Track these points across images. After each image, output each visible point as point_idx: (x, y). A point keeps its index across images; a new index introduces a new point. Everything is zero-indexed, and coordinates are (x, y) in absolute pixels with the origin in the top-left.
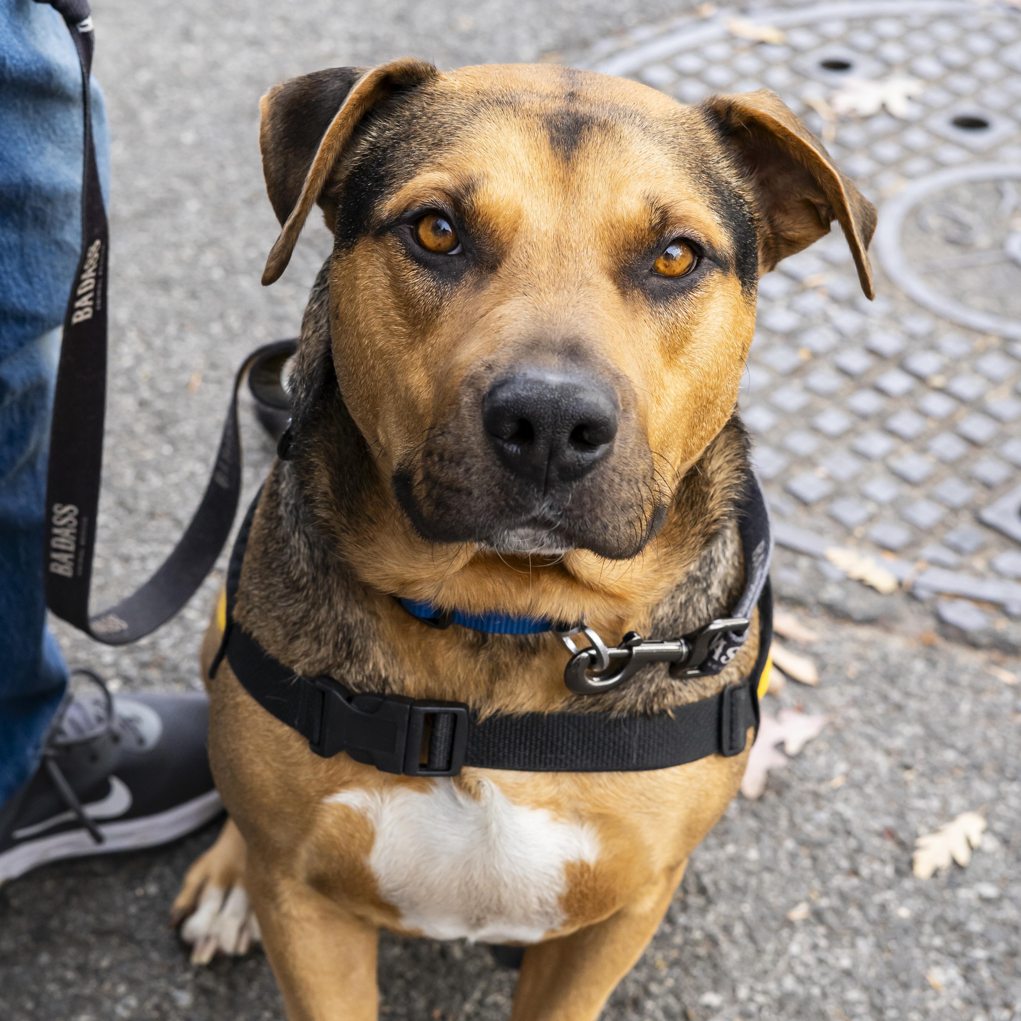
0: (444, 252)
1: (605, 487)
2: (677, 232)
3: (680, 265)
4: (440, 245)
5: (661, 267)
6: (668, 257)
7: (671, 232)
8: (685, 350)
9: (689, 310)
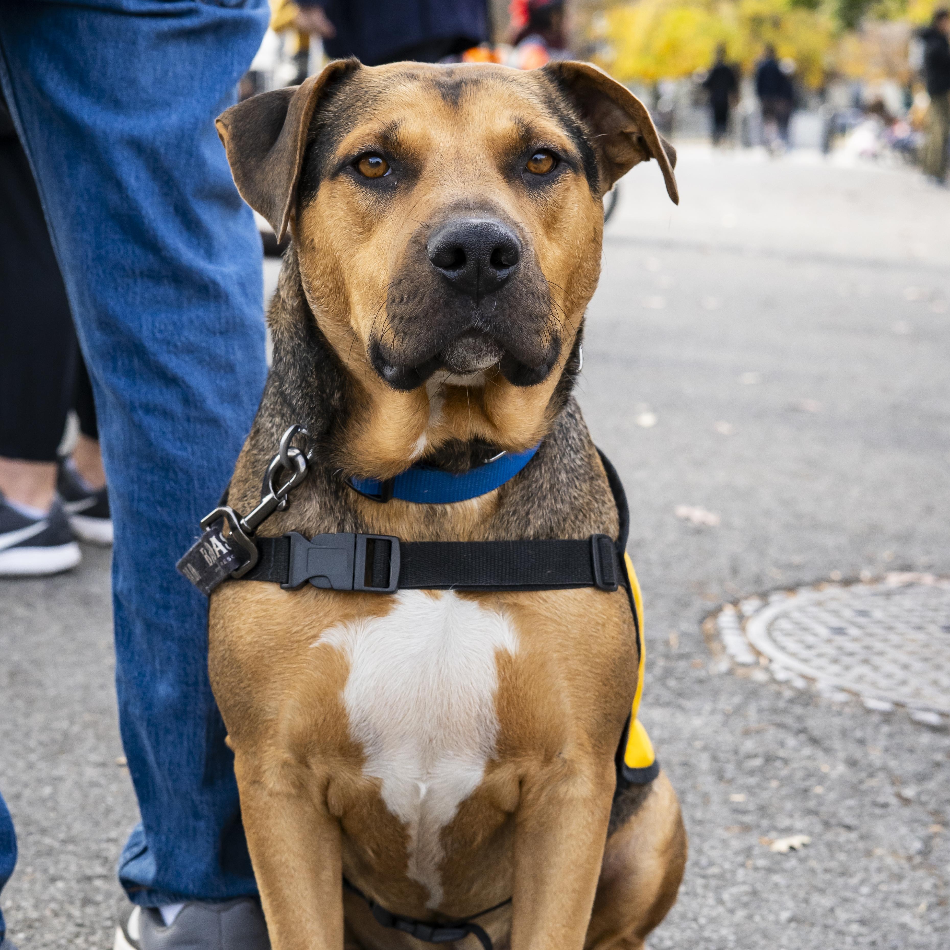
0: (380, 176)
2: (540, 144)
3: (544, 166)
5: (532, 166)
6: (536, 161)
8: (555, 226)
9: (554, 196)
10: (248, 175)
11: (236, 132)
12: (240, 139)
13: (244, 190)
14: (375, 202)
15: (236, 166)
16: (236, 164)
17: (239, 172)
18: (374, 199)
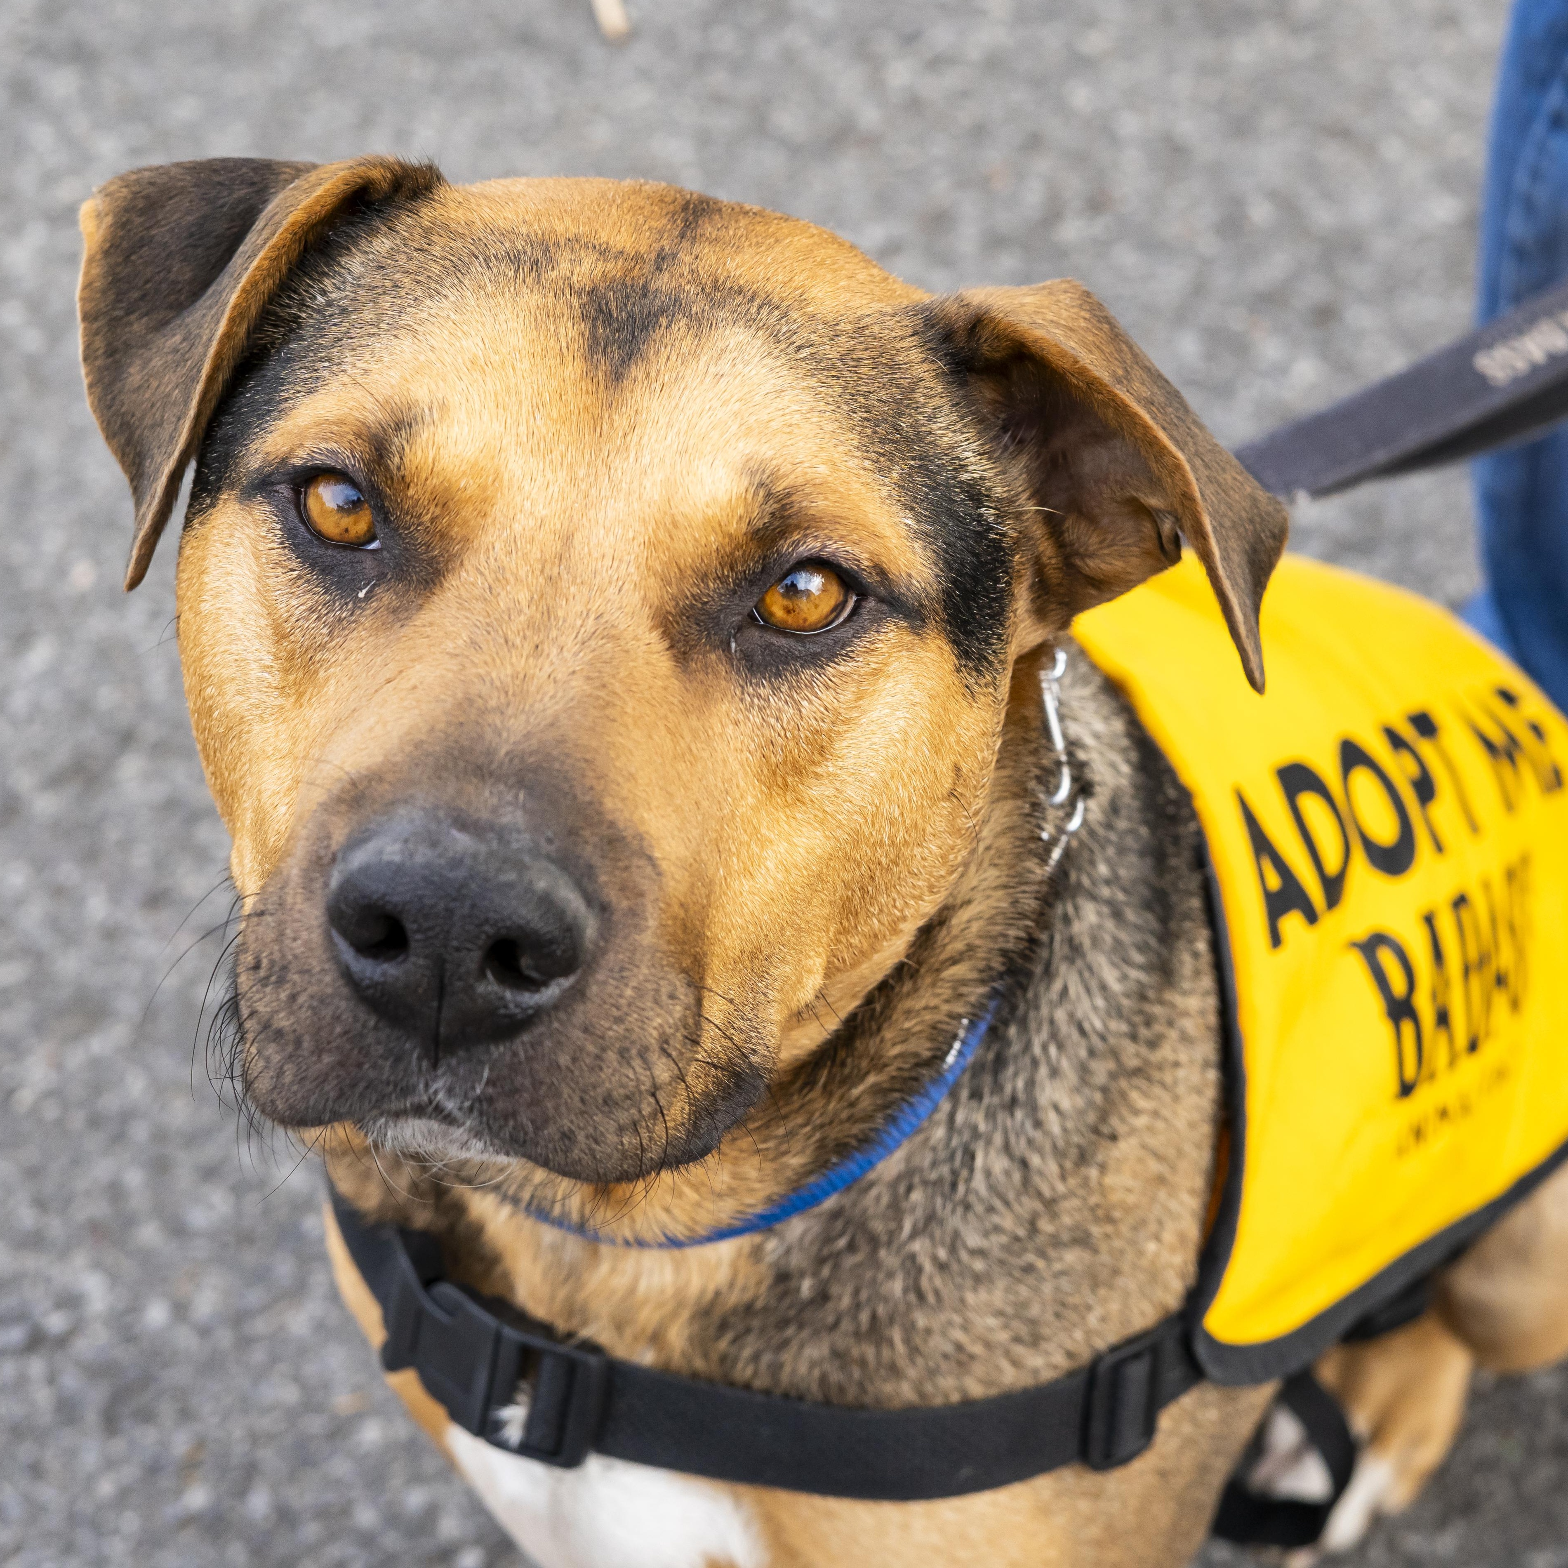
0: (356, 546)
1: (564, 1060)
2: (810, 546)
3: (816, 606)
4: (347, 530)
5: (778, 611)
6: (792, 591)
7: (796, 544)
8: (818, 770)
9: (827, 696)
10: (118, 356)
11: (122, 238)
12: (127, 258)
13: (98, 390)
14: (311, 610)
15: (95, 325)
16: (96, 319)
17: (99, 343)
18: (310, 604)
